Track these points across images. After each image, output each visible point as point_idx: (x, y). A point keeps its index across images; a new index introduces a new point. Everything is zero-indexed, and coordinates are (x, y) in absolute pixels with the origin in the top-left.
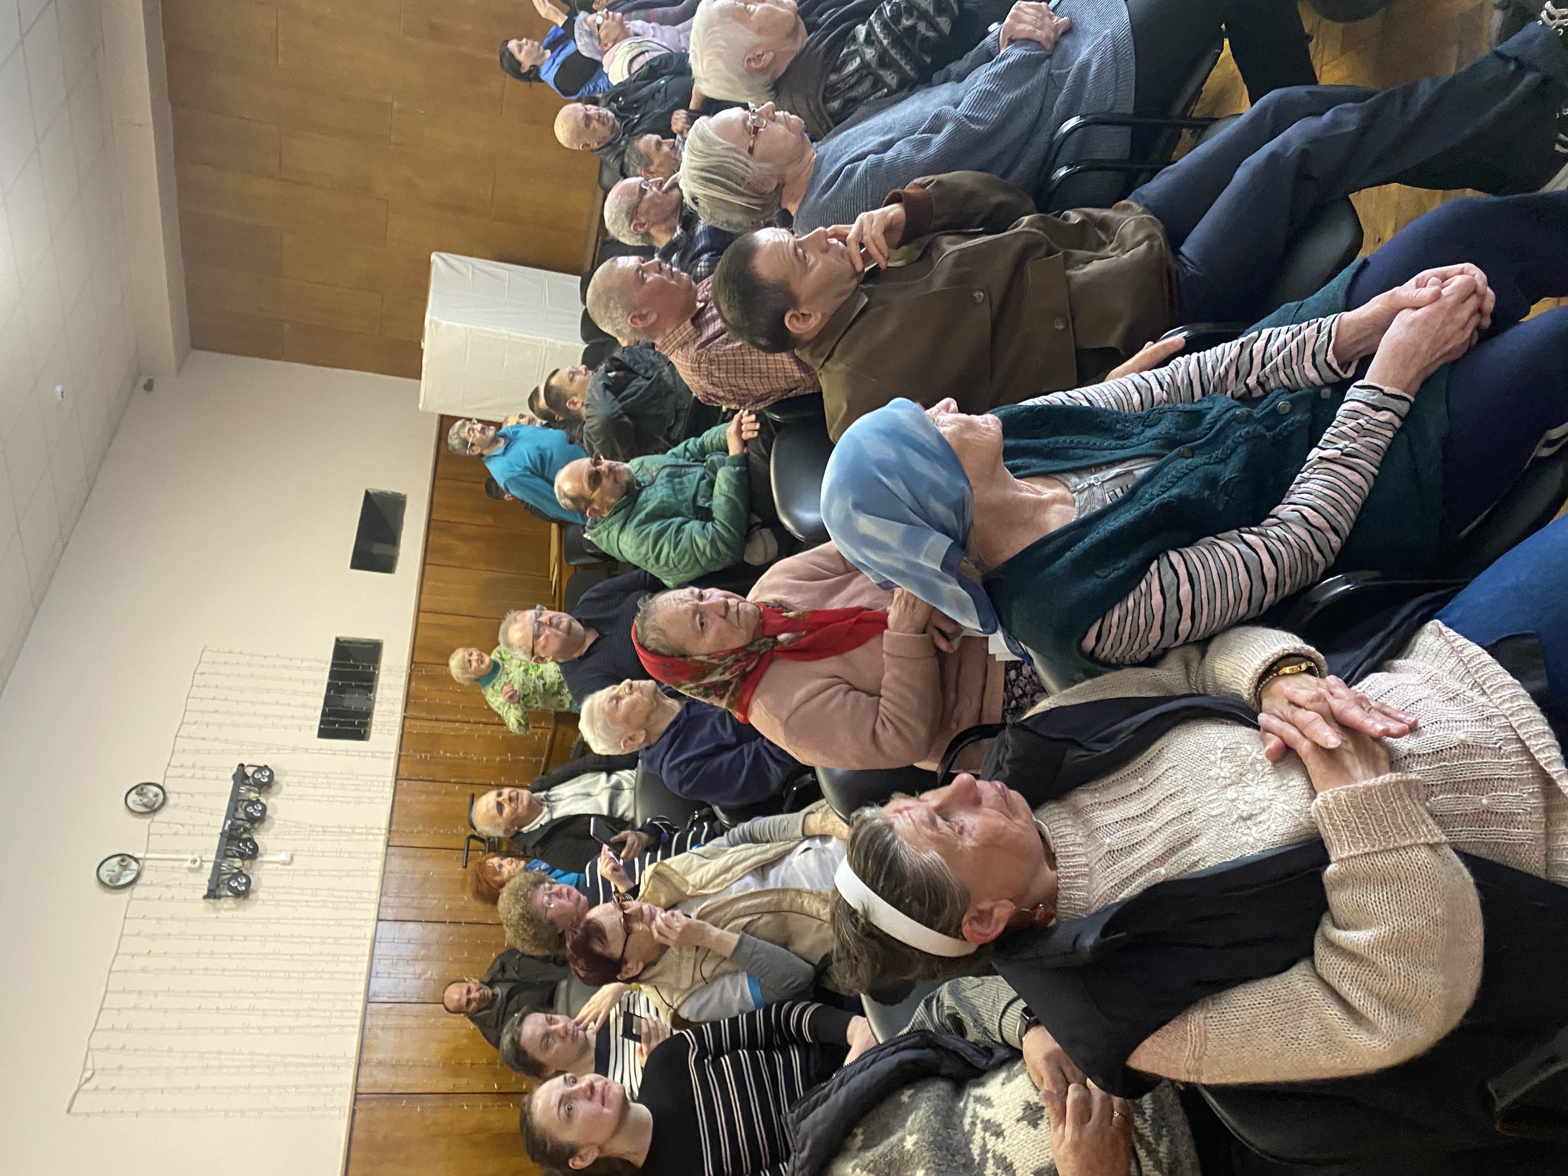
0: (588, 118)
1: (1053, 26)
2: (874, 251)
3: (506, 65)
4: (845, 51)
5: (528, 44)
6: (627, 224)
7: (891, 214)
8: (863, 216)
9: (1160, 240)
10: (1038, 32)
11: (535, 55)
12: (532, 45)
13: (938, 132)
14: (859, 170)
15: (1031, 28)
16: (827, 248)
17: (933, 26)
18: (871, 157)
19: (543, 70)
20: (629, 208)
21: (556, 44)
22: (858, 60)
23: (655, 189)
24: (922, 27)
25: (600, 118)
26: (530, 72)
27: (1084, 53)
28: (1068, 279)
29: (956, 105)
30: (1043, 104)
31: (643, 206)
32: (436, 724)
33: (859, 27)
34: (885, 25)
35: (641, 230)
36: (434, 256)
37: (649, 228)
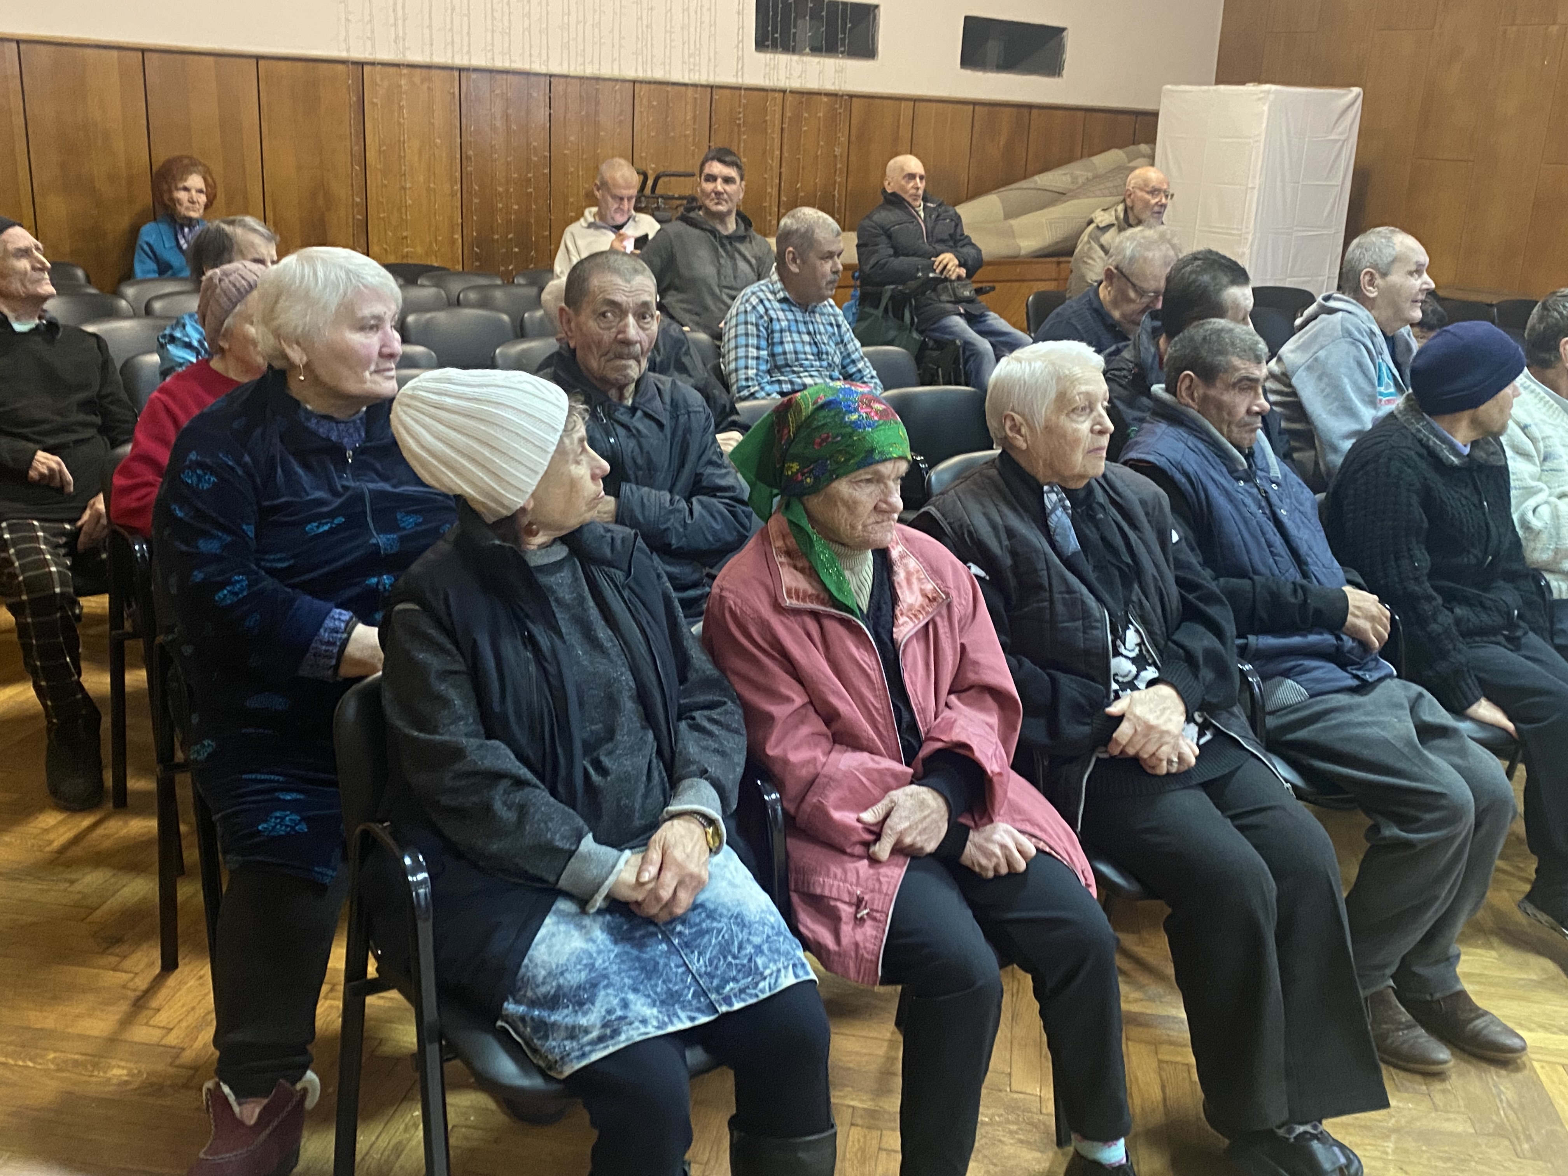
32: (777, 129)
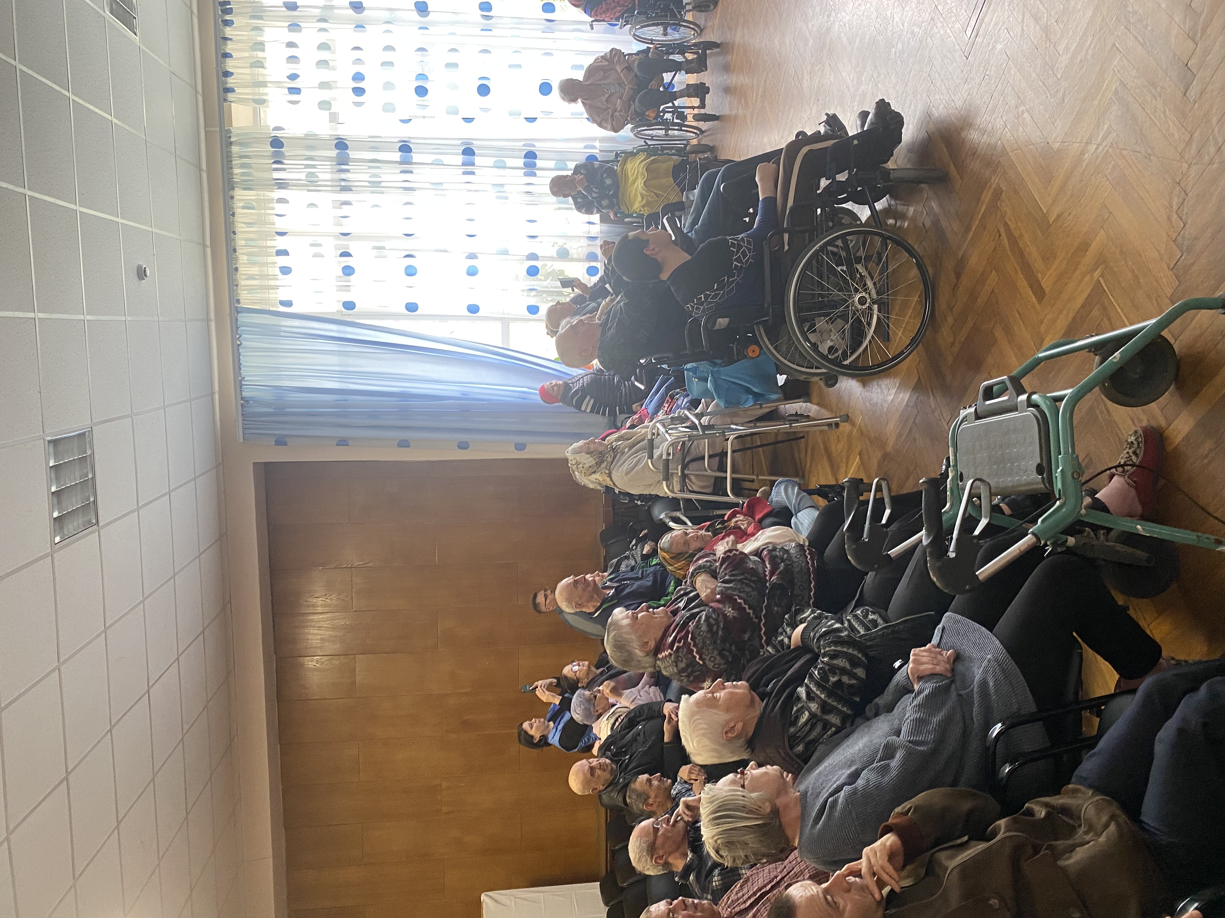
0: (592, 769)
1: (946, 660)
2: (885, 877)
3: (523, 741)
4: (795, 709)
5: (536, 722)
6: (649, 859)
7: (888, 843)
8: (866, 850)
9: (1123, 818)
10: (938, 667)
11: (542, 728)
12: (539, 722)
13: (892, 757)
14: (840, 801)
15: (930, 666)
16: (849, 888)
17: (853, 676)
18: (846, 788)
19: (550, 736)
20: (648, 847)
21: (555, 717)
22: (807, 713)
23: (664, 825)
24: (845, 679)
25: (601, 767)
26: (540, 740)
27: (978, 674)
28: (1063, 869)
29: (898, 733)
30: (964, 718)
31: (659, 841)
33: (799, 689)
34: (818, 685)
35: (662, 862)
36: (483, 897)
37: (666, 859)
